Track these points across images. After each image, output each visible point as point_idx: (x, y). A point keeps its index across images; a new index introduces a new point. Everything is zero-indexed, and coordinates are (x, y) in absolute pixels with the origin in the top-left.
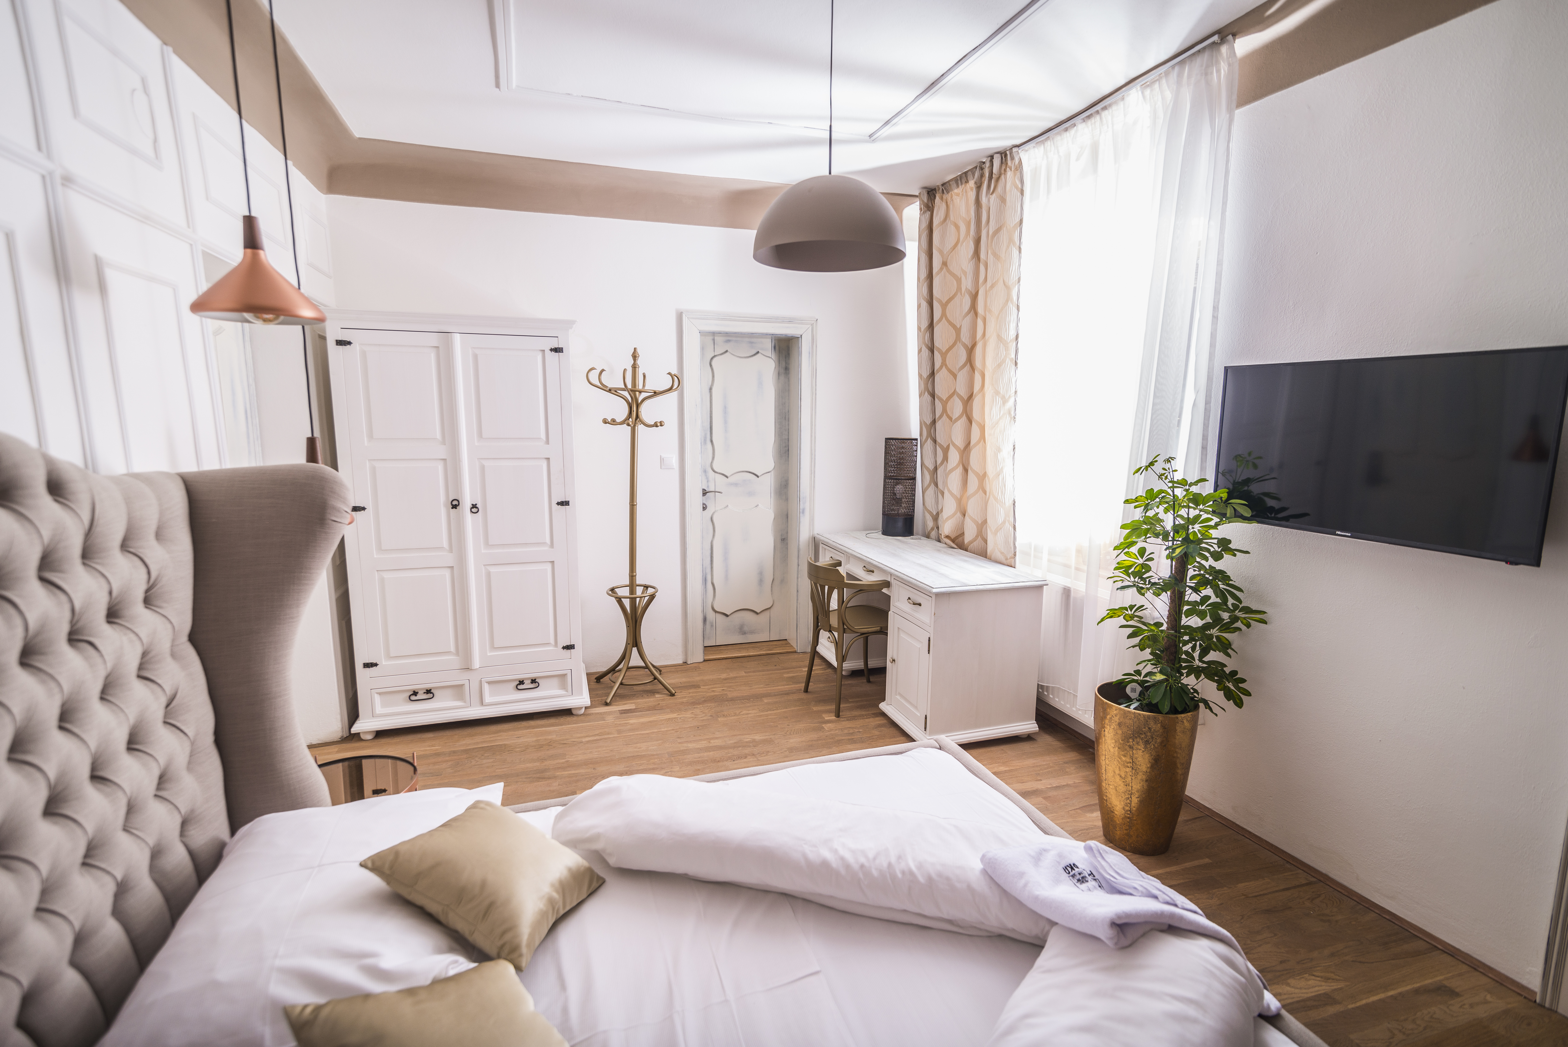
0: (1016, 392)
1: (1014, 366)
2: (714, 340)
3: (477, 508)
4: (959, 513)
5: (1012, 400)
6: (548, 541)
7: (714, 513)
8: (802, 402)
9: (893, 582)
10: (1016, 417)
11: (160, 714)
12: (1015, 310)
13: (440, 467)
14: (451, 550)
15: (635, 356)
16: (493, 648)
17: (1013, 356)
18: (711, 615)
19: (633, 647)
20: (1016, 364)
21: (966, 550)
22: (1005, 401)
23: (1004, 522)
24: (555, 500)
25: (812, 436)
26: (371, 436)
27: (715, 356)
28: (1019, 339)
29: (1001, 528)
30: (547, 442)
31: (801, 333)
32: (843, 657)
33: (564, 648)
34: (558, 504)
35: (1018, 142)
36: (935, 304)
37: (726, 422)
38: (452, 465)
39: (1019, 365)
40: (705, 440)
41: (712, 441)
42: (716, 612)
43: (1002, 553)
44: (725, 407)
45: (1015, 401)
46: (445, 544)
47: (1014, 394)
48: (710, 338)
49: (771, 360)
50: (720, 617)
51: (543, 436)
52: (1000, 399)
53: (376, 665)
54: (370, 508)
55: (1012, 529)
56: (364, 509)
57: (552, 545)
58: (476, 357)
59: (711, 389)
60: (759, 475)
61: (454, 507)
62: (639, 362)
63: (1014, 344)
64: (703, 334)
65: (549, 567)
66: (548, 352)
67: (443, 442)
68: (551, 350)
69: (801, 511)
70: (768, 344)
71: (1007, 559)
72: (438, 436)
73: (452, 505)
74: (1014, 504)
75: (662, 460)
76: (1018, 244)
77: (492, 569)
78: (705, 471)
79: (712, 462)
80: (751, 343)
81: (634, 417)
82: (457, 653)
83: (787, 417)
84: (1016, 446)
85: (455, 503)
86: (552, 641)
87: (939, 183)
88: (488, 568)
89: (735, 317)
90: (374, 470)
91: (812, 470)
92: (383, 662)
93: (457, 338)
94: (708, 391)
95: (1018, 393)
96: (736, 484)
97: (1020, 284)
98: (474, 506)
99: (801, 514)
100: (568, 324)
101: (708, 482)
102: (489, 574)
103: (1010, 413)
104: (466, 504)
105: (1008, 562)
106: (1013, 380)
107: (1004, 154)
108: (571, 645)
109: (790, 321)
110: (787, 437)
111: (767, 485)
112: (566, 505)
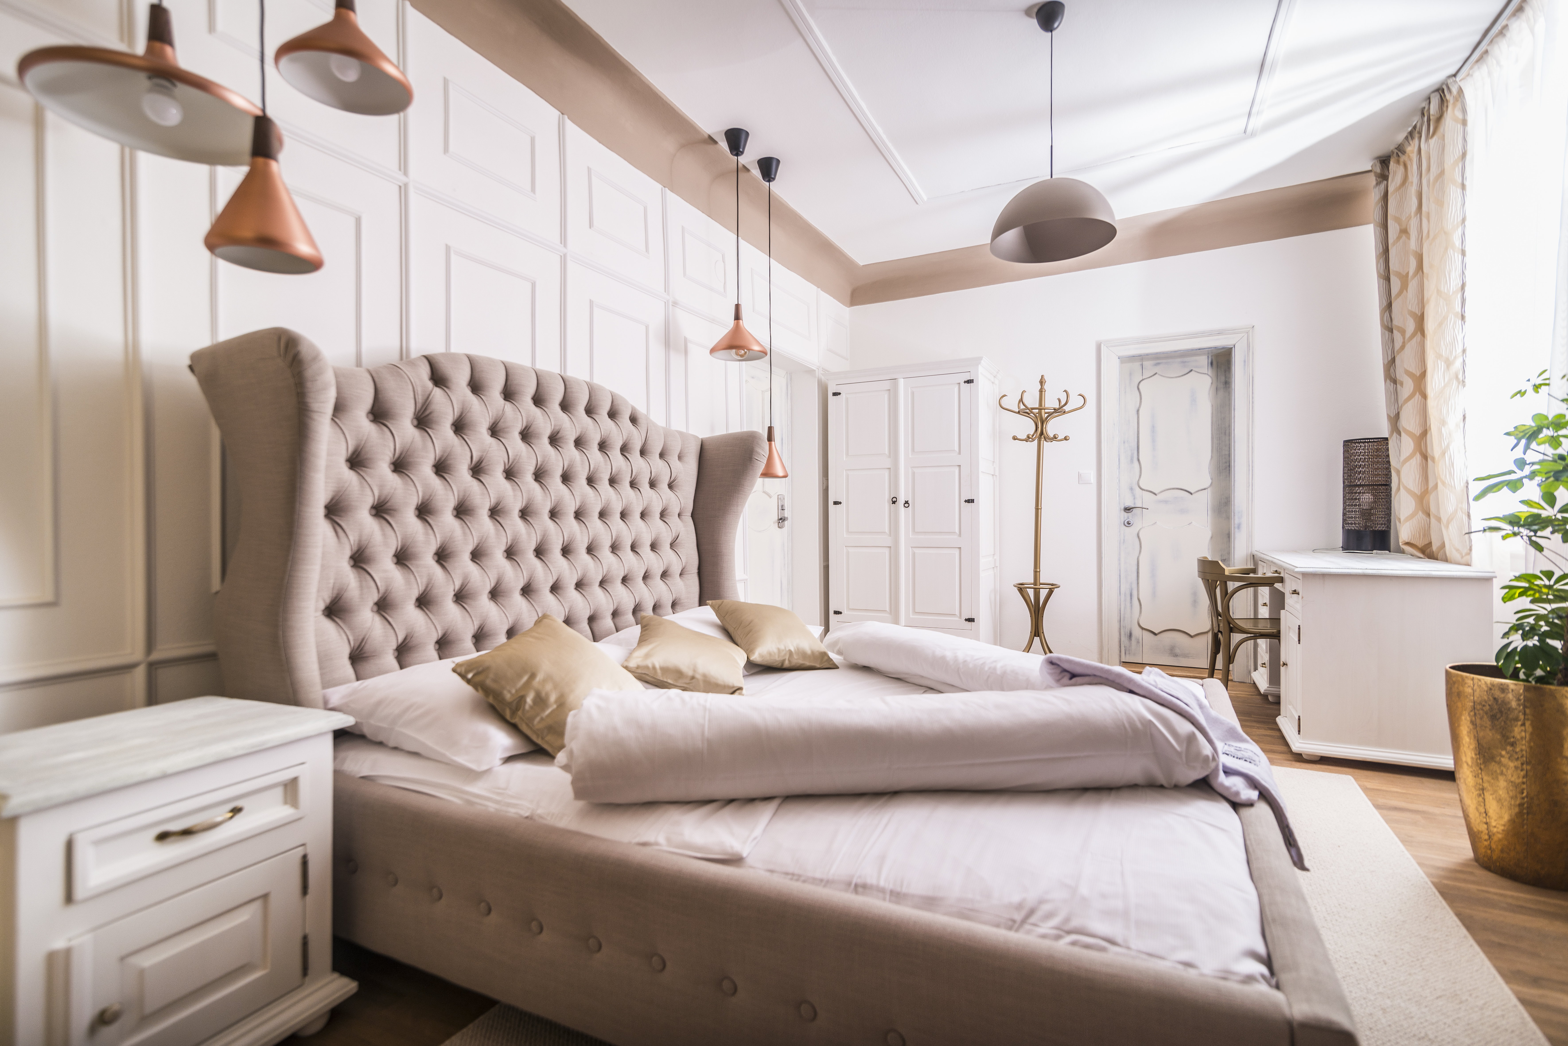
0: (1464, 351)
1: (1460, 321)
2: (1142, 365)
3: (908, 503)
4: (1420, 513)
5: (1459, 362)
6: (957, 531)
7: (1141, 529)
8: (1236, 412)
9: (1287, 577)
10: (1466, 380)
11: (669, 541)
12: (1458, 257)
13: (886, 473)
14: (890, 535)
15: (1042, 382)
16: (915, 613)
17: (1458, 309)
18: (1137, 632)
19: (1035, 636)
20: (1463, 317)
21: (1437, 559)
22: (1449, 364)
23: (1456, 511)
24: (964, 498)
25: (1248, 447)
26: (847, 454)
27: (1143, 380)
28: (1466, 289)
29: (1452, 519)
30: (960, 453)
31: (1233, 343)
32: (1230, 657)
33: (966, 620)
34: (966, 501)
35: (1453, 71)
36: (1393, 278)
37: (1154, 441)
38: (893, 472)
39: (1467, 319)
40: (1132, 460)
41: (1139, 460)
42: (1143, 629)
43: (1457, 550)
44: (1153, 427)
45: (1464, 361)
46: (887, 530)
47: (1461, 354)
48: (1137, 365)
49: (1206, 376)
50: (1147, 635)
51: (957, 448)
52: (1443, 363)
53: (841, 613)
54: (844, 503)
55: (1465, 518)
56: (840, 503)
57: (960, 535)
58: (913, 393)
59: (1138, 411)
60: (1192, 492)
61: (894, 502)
62: (1046, 387)
63: (1459, 295)
64: (1124, 360)
65: (957, 552)
66: (962, 384)
67: (890, 457)
68: (965, 382)
69: (1236, 526)
70: (1204, 361)
71: (1462, 557)
72: (887, 452)
73: (892, 501)
74: (1467, 487)
75: (1079, 475)
76: (1460, 181)
77: (917, 551)
78: (1131, 489)
79: (1138, 480)
80: (1184, 362)
81: (1041, 435)
82: (891, 613)
83: (1227, 432)
84: (1467, 416)
85: (894, 500)
86: (957, 613)
87: (1392, 147)
88: (914, 549)
89: (1155, 338)
90: (847, 476)
91: (1249, 483)
92: (845, 612)
93: (901, 382)
94: (1135, 412)
95: (1468, 352)
96: (1166, 502)
97: (1465, 226)
98: (907, 502)
99: (1236, 530)
100: (977, 361)
101: (1134, 499)
102: (914, 554)
103: (1457, 378)
104: (901, 501)
105: (1464, 561)
106: (1460, 337)
107: (1441, 91)
108: (972, 619)
109: (1220, 333)
110: (1227, 453)
111: (1204, 502)
112: (971, 502)
